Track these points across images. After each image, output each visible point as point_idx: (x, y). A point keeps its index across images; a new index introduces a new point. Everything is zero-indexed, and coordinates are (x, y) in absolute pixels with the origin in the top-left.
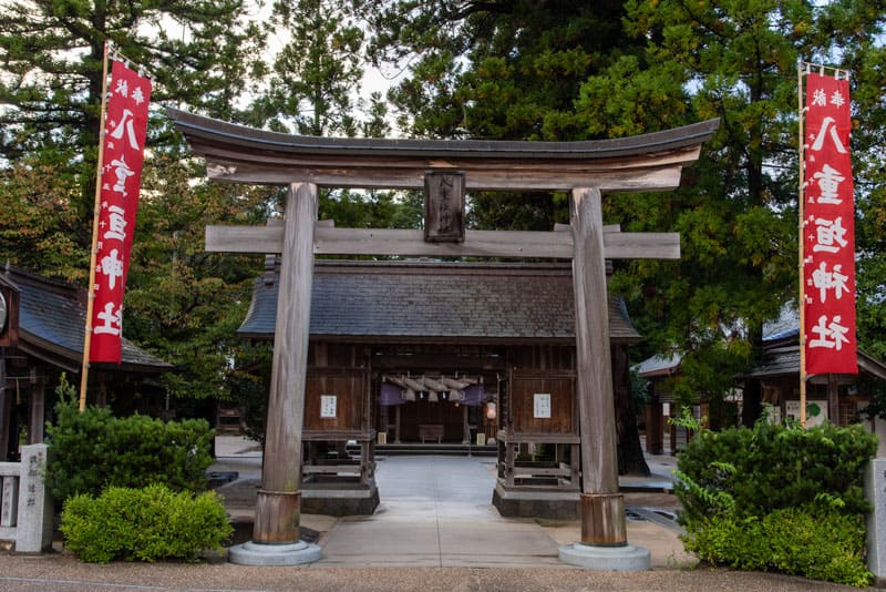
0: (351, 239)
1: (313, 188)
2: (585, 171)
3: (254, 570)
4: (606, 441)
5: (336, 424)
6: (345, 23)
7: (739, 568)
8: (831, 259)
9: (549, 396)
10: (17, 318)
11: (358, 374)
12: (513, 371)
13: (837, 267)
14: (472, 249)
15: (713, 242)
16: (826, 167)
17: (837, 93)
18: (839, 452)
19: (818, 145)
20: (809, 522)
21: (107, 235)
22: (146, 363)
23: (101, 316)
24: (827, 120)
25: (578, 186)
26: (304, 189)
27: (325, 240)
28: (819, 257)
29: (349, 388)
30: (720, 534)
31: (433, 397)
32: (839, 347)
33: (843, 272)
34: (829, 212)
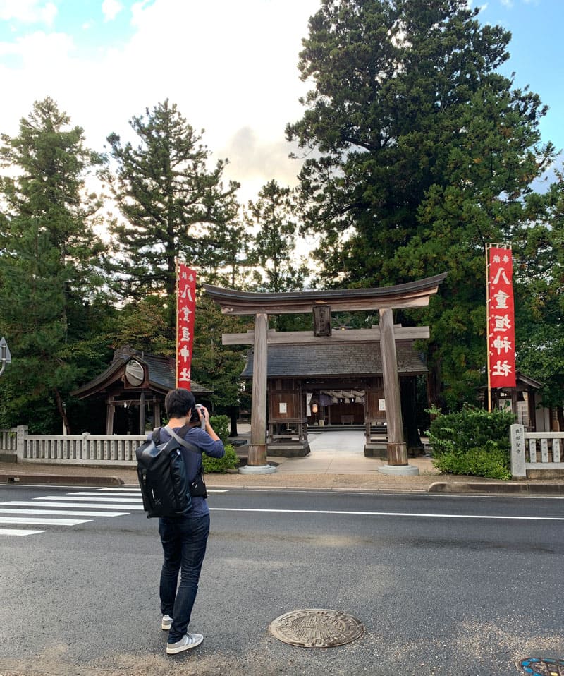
0: (282, 337)
1: (266, 316)
2: (384, 301)
3: (248, 476)
4: (397, 420)
5: (287, 416)
6: (287, 219)
7: (456, 474)
8: (502, 334)
10: (148, 376)
11: (295, 392)
12: (369, 389)
13: (506, 338)
14: (335, 338)
15: (459, 324)
16: (500, 292)
17: (505, 256)
18: (496, 422)
19: (496, 281)
20: (485, 454)
21: (182, 340)
22: (201, 391)
23: (182, 373)
24: (501, 269)
25: (382, 308)
26: (262, 317)
27: (272, 337)
28: (497, 334)
29: (292, 399)
30: (448, 458)
31: (347, 401)
32: (507, 375)
33: (508, 340)
34: (501, 313)
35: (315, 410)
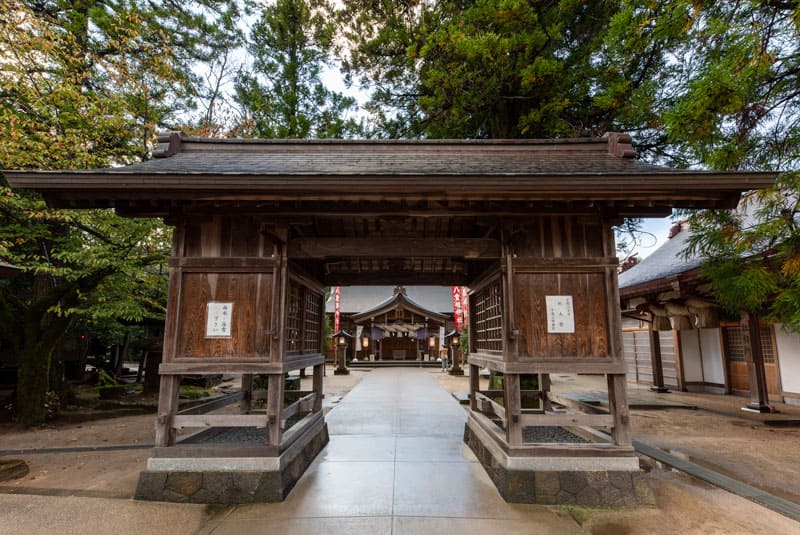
5: (231, 348)
9: (570, 298)
11: (266, 268)
12: (513, 260)
29: (253, 290)
31: (400, 335)
35: (366, 343)
